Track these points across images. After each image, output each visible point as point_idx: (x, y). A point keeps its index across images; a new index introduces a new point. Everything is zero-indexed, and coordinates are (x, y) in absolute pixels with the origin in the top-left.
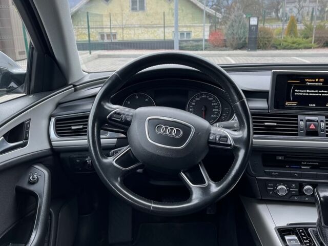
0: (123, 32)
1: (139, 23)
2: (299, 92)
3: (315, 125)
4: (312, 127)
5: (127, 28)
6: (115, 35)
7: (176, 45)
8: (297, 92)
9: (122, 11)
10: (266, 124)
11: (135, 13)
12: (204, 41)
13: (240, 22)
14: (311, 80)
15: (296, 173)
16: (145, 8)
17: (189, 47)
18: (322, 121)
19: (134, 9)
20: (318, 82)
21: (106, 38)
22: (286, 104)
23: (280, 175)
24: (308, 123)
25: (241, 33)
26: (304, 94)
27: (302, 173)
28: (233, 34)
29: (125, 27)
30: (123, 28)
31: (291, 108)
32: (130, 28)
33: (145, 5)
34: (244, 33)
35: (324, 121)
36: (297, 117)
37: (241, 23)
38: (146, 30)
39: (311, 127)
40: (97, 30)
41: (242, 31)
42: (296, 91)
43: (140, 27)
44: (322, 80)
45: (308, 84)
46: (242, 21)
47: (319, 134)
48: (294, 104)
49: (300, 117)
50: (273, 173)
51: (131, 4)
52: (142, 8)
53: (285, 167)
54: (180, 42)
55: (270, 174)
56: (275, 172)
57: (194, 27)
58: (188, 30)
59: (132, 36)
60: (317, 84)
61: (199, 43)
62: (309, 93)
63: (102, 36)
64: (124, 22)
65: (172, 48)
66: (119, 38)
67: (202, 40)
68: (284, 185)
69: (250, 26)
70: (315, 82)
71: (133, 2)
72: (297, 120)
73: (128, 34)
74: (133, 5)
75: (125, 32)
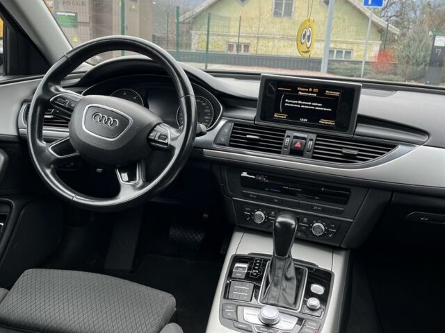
0: (257, 43)
1: (281, 33)
2: (290, 103)
3: (301, 144)
4: (298, 145)
5: (264, 38)
6: (247, 47)
7: (324, 66)
8: (287, 103)
9: (260, 15)
10: (248, 136)
11: (278, 20)
12: (363, 63)
13: (421, 41)
14: (304, 90)
15: (277, 199)
16: (292, 14)
17: (342, 71)
18: (311, 140)
19: (277, 14)
20: (312, 92)
21: (235, 49)
22: (275, 116)
23: (259, 198)
24: (295, 140)
25: (419, 57)
26: (295, 106)
27: (282, 200)
28: (409, 58)
29: (261, 37)
30: (258, 38)
31: (279, 121)
32: (268, 38)
33: (293, 10)
34: (424, 57)
35: (314, 140)
36: (285, 132)
37: (422, 43)
38: (290, 43)
39: (296, 145)
40: (225, 38)
41: (422, 54)
42: (287, 100)
43: (283, 38)
44: (316, 90)
45: (301, 93)
46: (424, 41)
47: (305, 154)
48: (284, 116)
49: (288, 133)
50: (251, 196)
51: (274, 6)
52: (289, 13)
53: (264, 190)
54: (330, 62)
55: (247, 196)
56: (253, 195)
57: (358, 44)
58: (349, 47)
59: (270, 49)
60: (310, 94)
61: (357, 66)
62: (301, 104)
63: (230, 47)
64: (261, 30)
65: (318, 69)
66: (252, 51)
67: (362, 62)
68: (262, 211)
69: (434, 48)
70: (309, 92)
71: (276, 4)
72: (284, 136)
73: (265, 47)
74: (275, 8)
75: (261, 44)
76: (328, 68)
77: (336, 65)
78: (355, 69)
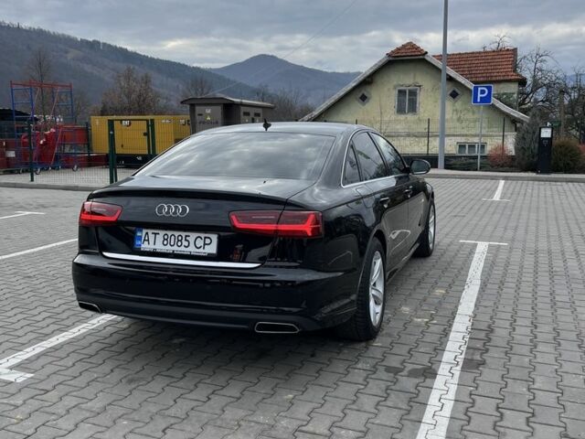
5: (389, 136)
7: (441, 162)
11: (402, 117)
12: (479, 157)
16: (417, 110)
19: (400, 110)
32: (393, 136)
33: (417, 105)
38: (417, 140)
43: (409, 135)
51: (397, 102)
52: (413, 109)
69: (542, 139)
71: (399, 100)
76: (445, 165)
77: (453, 161)
78: (470, 164)
